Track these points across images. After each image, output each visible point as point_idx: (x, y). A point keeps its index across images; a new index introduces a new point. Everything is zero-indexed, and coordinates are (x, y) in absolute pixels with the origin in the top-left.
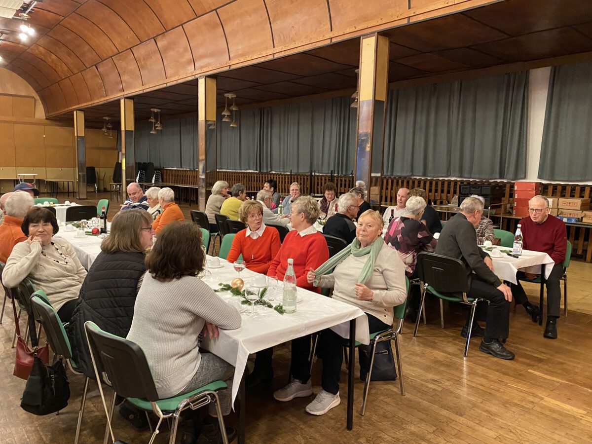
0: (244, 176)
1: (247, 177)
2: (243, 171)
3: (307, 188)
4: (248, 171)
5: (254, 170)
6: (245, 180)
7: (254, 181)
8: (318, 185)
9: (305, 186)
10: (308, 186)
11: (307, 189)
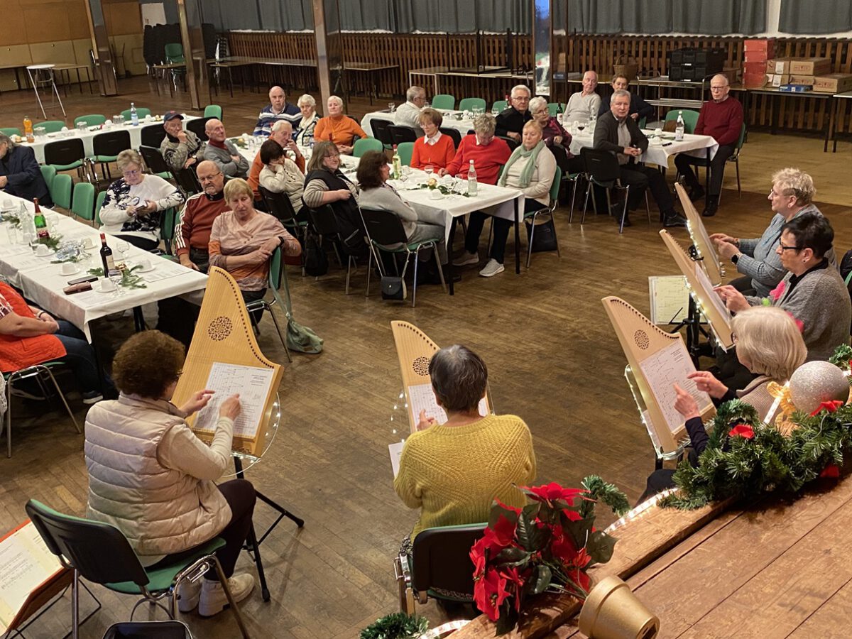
0: (371, 41)
1: (375, 41)
2: (368, 31)
3: (473, 57)
4: (377, 31)
5: (386, 29)
6: (374, 48)
7: (389, 49)
8: (489, 52)
9: (470, 53)
10: (475, 54)
11: (473, 60)
